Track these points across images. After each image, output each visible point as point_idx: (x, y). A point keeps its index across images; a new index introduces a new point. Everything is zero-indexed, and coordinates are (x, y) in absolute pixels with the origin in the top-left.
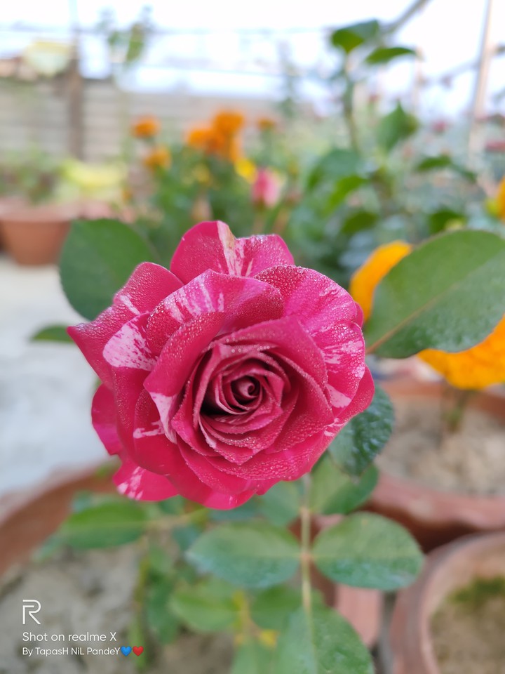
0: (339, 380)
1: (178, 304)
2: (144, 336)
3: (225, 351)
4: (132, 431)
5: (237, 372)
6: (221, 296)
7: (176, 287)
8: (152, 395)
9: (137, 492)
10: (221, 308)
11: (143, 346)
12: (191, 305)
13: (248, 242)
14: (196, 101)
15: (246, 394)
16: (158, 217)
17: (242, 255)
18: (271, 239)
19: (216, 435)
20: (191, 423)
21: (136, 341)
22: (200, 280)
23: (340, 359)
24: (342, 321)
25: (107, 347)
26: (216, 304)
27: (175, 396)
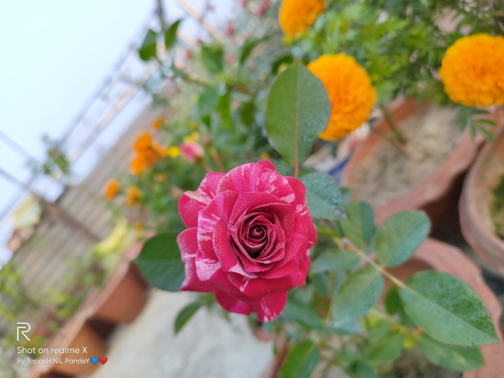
0: (283, 192)
1: (203, 234)
2: (206, 258)
3: (234, 230)
4: (239, 291)
5: (246, 231)
6: (213, 215)
7: (196, 230)
8: (230, 271)
9: (272, 314)
10: (218, 219)
11: (210, 261)
12: (208, 230)
13: (202, 187)
14: (115, 149)
15: (258, 234)
16: (164, 219)
17: (205, 194)
18: (208, 177)
19: (266, 258)
20: (253, 264)
21: (206, 263)
22: (200, 218)
23: (275, 185)
24: (260, 173)
25: (199, 275)
26: (215, 219)
27: (238, 263)
